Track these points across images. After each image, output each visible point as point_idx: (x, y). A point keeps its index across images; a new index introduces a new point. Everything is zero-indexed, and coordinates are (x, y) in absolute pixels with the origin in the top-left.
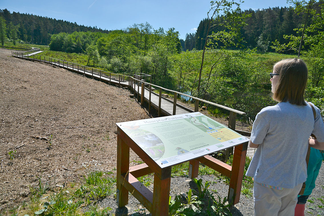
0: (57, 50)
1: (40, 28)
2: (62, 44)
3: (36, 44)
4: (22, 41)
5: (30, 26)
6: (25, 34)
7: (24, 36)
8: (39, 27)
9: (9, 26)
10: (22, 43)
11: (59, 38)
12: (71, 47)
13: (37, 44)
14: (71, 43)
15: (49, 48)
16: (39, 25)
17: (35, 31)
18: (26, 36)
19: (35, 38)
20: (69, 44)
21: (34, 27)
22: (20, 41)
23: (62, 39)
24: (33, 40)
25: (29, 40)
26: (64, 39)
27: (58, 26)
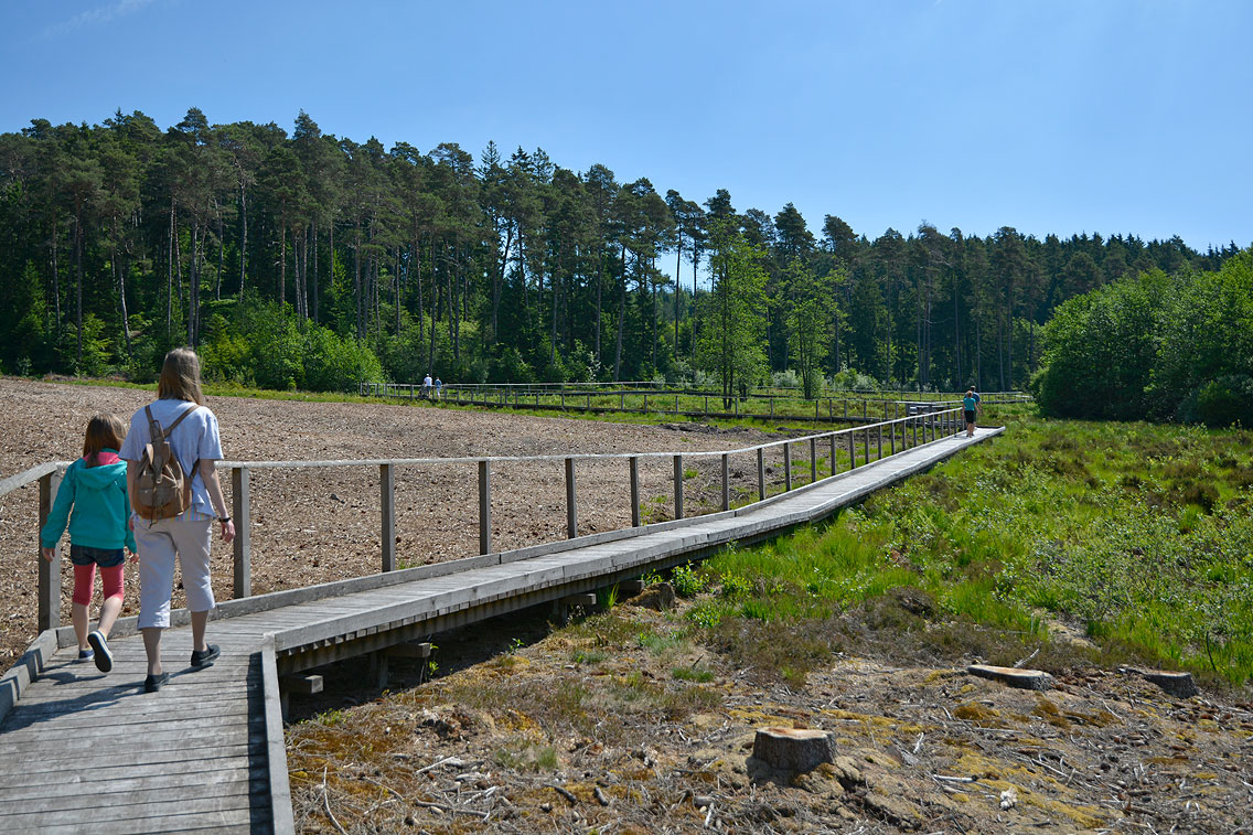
0: (1099, 416)
1: (969, 293)
2: (1143, 358)
3: (943, 390)
4: (862, 380)
5: (913, 290)
6: (882, 335)
7: (881, 350)
8: (966, 287)
9: (783, 284)
10: (861, 390)
11: (1111, 314)
12: (1234, 370)
13: (948, 391)
14: (1233, 339)
15: (1033, 405)
16: (960, 275)
17: (941, 310)
18: (889, 350)
19: (938, 357)
20: (1218, 350)
21: (937, 286)
22: (854, 380)
23: (1140, 320)
24: (924, 366)
25: (903, 370)
26: (1157, 313)
27: (1077, 264)
